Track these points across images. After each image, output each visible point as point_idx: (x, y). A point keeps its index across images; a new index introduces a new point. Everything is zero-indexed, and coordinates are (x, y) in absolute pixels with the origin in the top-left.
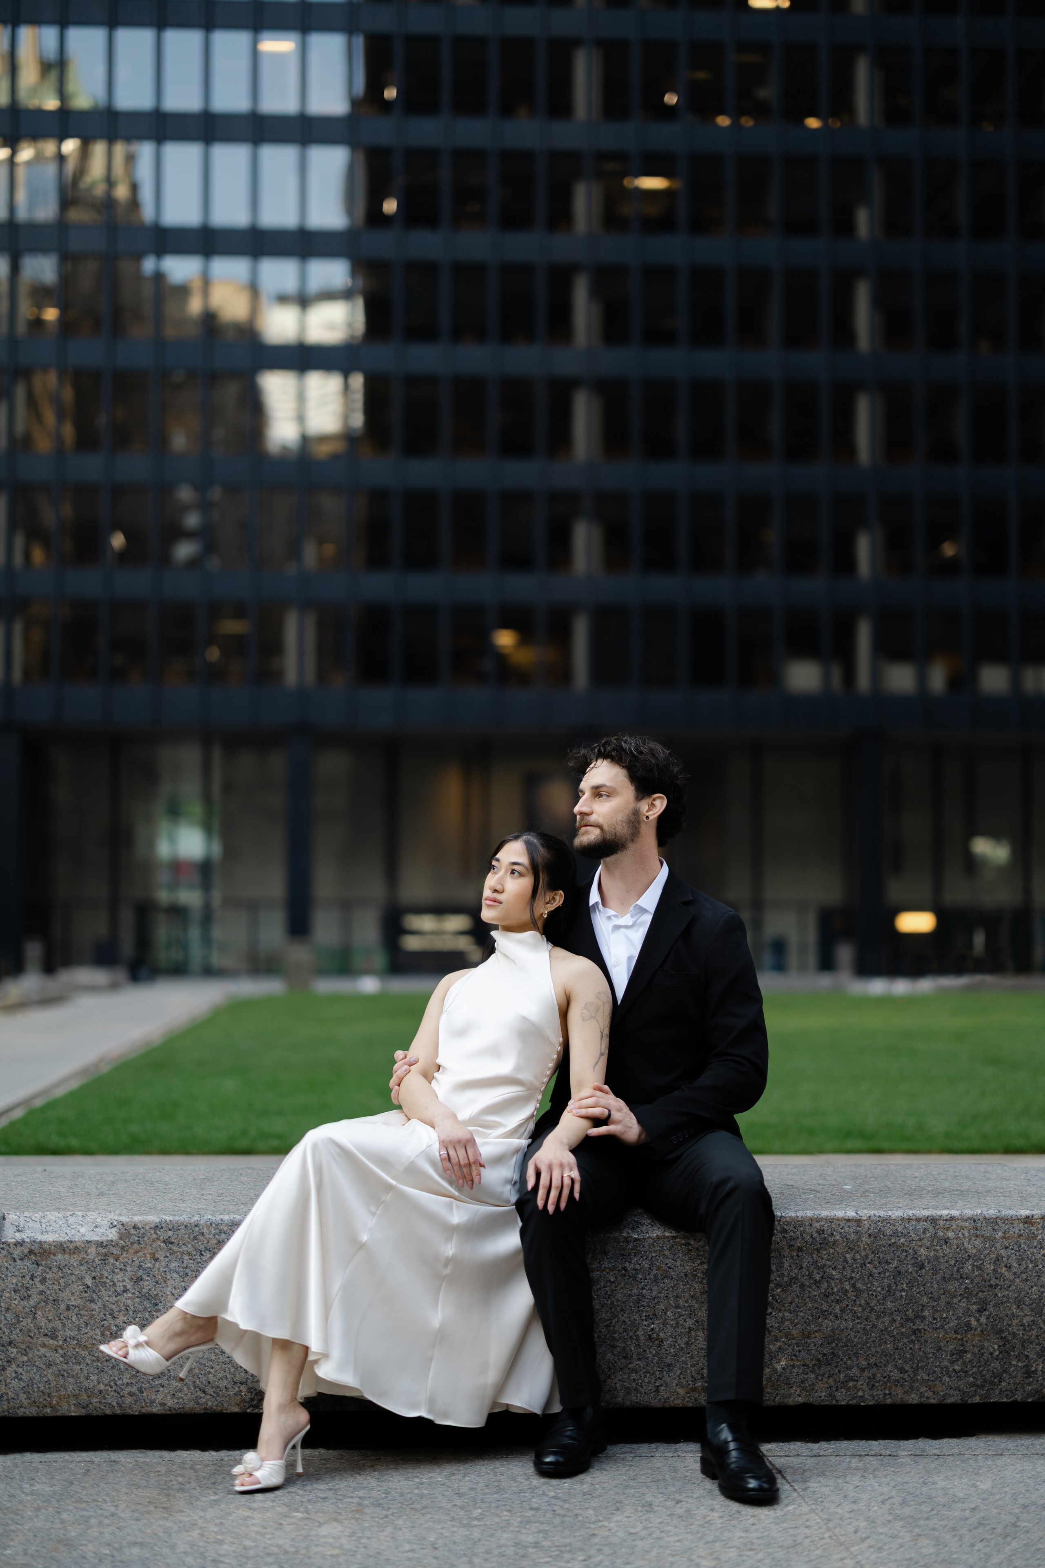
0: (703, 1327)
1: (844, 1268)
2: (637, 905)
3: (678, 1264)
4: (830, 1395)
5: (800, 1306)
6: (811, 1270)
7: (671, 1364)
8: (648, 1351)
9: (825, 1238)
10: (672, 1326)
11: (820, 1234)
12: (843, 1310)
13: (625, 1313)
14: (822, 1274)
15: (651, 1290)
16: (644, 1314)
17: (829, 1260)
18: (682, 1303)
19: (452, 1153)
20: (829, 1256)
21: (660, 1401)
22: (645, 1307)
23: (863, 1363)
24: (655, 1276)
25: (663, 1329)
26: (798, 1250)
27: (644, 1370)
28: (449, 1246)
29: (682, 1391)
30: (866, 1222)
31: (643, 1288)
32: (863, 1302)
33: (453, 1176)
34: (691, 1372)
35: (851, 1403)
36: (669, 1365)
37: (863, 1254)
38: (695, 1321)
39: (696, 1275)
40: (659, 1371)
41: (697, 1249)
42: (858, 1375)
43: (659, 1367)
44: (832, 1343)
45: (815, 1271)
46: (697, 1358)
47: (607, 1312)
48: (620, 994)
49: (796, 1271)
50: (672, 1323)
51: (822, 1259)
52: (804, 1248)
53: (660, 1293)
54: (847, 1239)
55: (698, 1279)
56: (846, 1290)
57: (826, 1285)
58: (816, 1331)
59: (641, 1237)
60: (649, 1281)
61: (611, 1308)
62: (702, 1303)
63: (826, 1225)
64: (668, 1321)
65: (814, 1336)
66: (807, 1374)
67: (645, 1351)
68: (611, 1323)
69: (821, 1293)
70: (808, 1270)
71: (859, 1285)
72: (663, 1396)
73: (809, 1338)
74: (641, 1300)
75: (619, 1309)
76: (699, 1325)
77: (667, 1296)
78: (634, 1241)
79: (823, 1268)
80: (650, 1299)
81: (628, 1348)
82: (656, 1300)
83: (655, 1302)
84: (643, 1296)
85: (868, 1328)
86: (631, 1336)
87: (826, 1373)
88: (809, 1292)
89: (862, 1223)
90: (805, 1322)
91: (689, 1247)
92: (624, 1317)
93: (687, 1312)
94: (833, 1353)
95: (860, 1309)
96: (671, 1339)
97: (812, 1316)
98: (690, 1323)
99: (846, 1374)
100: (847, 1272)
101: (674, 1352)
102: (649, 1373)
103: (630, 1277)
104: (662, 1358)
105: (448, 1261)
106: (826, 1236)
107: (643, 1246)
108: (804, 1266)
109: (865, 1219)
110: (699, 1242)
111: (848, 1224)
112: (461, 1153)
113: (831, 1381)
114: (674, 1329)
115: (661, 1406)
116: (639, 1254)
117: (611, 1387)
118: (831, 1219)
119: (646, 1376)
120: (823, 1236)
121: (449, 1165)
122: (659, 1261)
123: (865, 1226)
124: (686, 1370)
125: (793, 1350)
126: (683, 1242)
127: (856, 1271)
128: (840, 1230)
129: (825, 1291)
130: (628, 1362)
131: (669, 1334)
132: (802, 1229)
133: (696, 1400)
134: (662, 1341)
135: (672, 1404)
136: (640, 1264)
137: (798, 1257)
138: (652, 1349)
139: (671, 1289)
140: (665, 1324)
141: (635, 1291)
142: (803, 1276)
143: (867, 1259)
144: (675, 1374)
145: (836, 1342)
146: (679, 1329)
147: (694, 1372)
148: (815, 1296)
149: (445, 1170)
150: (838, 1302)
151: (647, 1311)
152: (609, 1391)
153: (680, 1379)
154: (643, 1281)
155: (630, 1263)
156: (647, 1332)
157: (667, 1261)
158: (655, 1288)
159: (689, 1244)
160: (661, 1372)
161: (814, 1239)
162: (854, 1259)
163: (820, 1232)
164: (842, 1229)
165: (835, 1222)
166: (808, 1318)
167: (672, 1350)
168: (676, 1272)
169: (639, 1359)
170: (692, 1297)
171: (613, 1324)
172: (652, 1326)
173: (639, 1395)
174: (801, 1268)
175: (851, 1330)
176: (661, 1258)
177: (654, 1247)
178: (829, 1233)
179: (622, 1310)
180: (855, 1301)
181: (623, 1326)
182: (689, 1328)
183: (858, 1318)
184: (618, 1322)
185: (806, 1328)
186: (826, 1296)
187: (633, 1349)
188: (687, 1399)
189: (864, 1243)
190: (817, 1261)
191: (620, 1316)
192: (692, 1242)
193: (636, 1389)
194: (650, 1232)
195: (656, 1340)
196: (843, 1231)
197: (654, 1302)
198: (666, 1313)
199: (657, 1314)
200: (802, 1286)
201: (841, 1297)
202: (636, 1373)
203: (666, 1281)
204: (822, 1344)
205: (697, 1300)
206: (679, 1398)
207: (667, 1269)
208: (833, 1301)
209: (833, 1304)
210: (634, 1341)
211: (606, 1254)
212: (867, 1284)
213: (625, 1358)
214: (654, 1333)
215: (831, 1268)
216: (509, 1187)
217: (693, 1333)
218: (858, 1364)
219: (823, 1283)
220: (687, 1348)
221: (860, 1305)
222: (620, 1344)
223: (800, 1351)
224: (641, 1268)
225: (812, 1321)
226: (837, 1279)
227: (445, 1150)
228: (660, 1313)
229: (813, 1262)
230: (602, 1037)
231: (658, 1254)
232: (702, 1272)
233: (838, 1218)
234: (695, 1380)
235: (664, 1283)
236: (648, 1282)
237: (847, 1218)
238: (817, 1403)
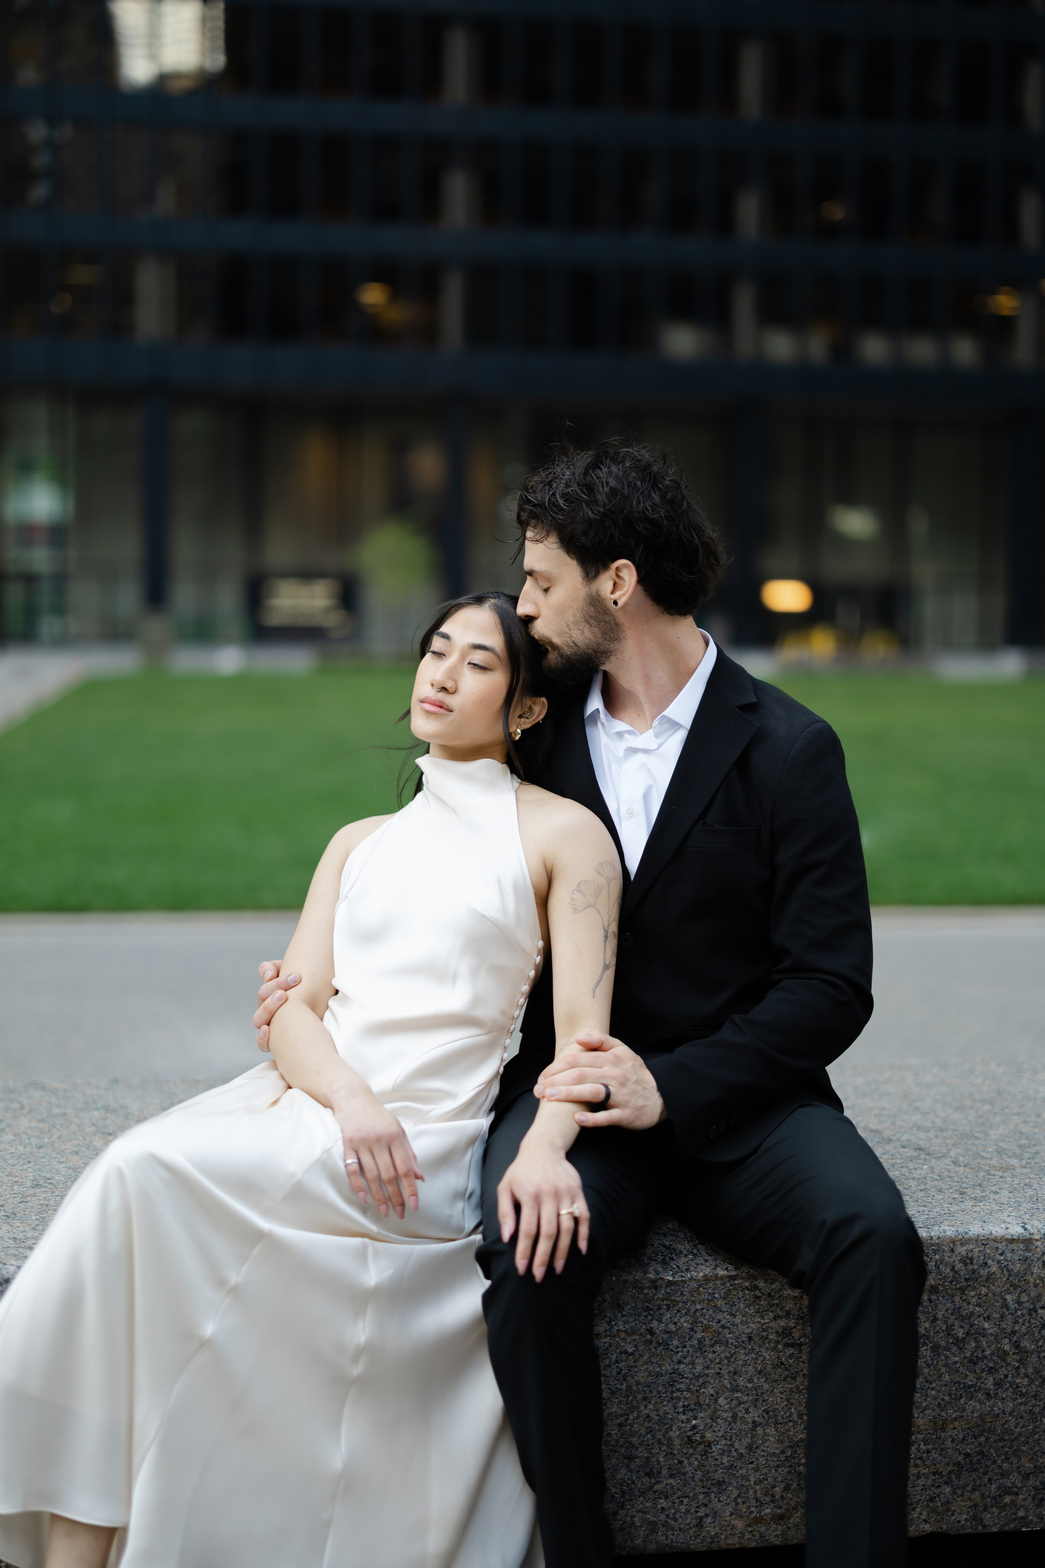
0: (776, 1419)
1: (1002, 1317)
2: (664, 717)
3: (738, 1320)
4: (974, 1518)
5: (931, 1379)
6: (950, 1322)
7: (724, 1481)
8: (686, 1462)
9: (974, 1271)
10: (725, 1420)
11: (966, 1265)
12: (998, 1384)
13: (650, 1402)
14: (967, 1327)
15: (694, 1363)
16: (681, 1404)
17: (979, 1305)
18: (742, 1383)
19: (367, 1160)
20: (980, 1299)
21: (703, 1540)
22: (683, 1391)
23: (1027, 1465)
24: (700, 1341)
25: (711, 1427)
26: (931, 1292)
27: (679, 1493)
28: (361, 1325)
29: (739, 1524)
30: (1039, 1243)
31: (680, 1362)
32: (1030, 1370)
33: (370, 1199)
34: (755, 1492)
35: (1006, 1528)
36: (719, 1483)
37: (1033, 1293)
38: (764, 1411)
39: (767, 1338)
40: (703, 1493)
41: (769, 1295)
42: (1019, 1485)
43: (703, 1487)
44: (980, 1436)
45: (957, 1324)
46: (766, 1470)
47: (620, 1402)
48: (633, 863)
49: (927, 1325)
50: (725, 1415)
51: (969, 1303)
52: (941, 1288)
53: (708, 1367)
54: (1008, 1271)
55: (769, 1343)
56: (1005, 1352)
57: (974, 1345)
58: (956, 1419)
59: (678, 1278)
60: (691, 1350)
61: (627, 1396)
62: (775, 1381)
63: (977, 1250)
64: (719, 1413)
65: (951, 1426)
66: (939, 1487)
67: (680, 1462)
68: (627, 1419)
69: (965, 1358)
70: (946, 1322)
71: (1026, 1343)
72: (708, 1532)
73: (943, 1429)
74: (676, 1381)
75: (639, 1396)
76: (769, 1418)
77: (718, 1373)
78: (667, 1286)
79: (969, 1319)
80: (691, 1379)
81: (654, 1459)
82: (701, 1381)
83: (700, 1383)
84: (680, 1374)
85: (1037, 1410)
86: (659, 1440)
87: (968, 1485)
88: (947, 1357)
89: (1033, 1244)
90: (939, 1405)
91: (757, 1293)
92: (648, 1409)
93: (751, 1398)
94: (981, 1452)
95: (1026, 1381)
96: (724, 1442)
97: (950, 1395)
98: (754, 1415)
99: (1001, 1484)
100: (1007, 1325)
101: (728, 1461)
102: (688, 1497)
103: (659, 1344)
104: (709, 1472)
105: (359, 1352)
106: (976, 1267)
107: (682, 1293)
108: (940, 1316)
109: (1037, 1237)
110: (772, 1283)
111: (1011, 1246)
112: (383, 1159)
113: (976, 1496)
114: (730, 1425)
115: (705, 1548)
116: (674, 1306)
117: (625, 1522)
118: (985, 1240)
119: (682, 1502)
120: (970, 1267)
121: (361, 1182)
122: (707, 1317)
123: (1038, 1250)
124: (747, 1489)
125: (919, 1451)
126: (747, 1284)
127: (1021, 1321)
128: (998, 1257)
129: (972, 1355)
130: (653, 1481)
131: (720, 1434)
132: (937, 1257)
133: (762, 1536)
134: (709, 1446)
135: (723, 1545)
136: (675, 1324)
137: (931, 1302)
138: (692, 1459)
139: (726, 1361)
140: (714, 1418)
141: (667, 1367)
142: (938, 1332)
143: (1039, 1301)
144: (729, 1497)
145: (986, 1434)
146: (738, 1426)
147: (759, 1492)
148: (956, 1363)
149: (355, 1190)
150: (991, 1371)
151: (686, 1399)
152: (622, 1529)
153: (737, 1504)
154: (680, 1349)
155: (660, 1321)
156: (685, 1432)
157: (719, 1316)
158: (700, 1361)
159: (757, 1288)
160: (707, 1494)
161: (956, 1272)
162: (1019, 1303)
163: (967, 1260)
164: (1001, 1254)
165: (991, 1244)
166: (943, 1399)
167: (725, 1460)
168: (734, 1333)
169: (671, 1476)
170: (760, 1373)
171: (630, 1421)
172: (694, 1422)
173: (670, 1533)
174: (936, 1319)
175: (1010, 1414)
176: (710, 1312)
177: (699, 1294)
178: (981, 1262)
179: (645, 1399)
180: (1018, 1368)
181: (646, 1424)
182: (754, 1422)
183: (1022, 1395)
184: (638, 1417)
185: (939, 1415)
186: (973, 1362)
187: (662, 1460)
188: (747, 1536)
189: (1035, 1276)
190: (960, 1308)
191: (642, 1408)
192: (761, 1284)
193: (665, 1524)
194: (692, 1268)
195: (700, 1444)
196: (1002, 1258)
197: (697, 1384)
198: (716, 1400)
199: (702, 1402)
200: (936, 1348)
201: (996, 1363)
202: (666, 1498)
203: (717, 1348)
204: (964, 1439)
205: (766, 1378)
206: (734, 1535)
207: (720, 1330)
208: (983, 1371)
209: (984, 1374)
210: (664, 1448)
211: (620, 1308)
212: (1038, 1341)
213: (649, 1475)
214: (697, 1433)
215: (981, 1318)
216: (460, 1205)
217: (760, 1430)
218: (1019, 1468)
219: (969, 1343)
220: (749, 1454)
221: (1026, 1375)
222: (642, 1453)
223: (928, 1452)
224: (677, 1330)
225: (950, 1403)
226: (991, 1334)
227: (354, 1155)
228: (707, 1401)
229: (954, 1310)
230: (606, 937)
231: (705, 1305)
232: (777, 1332)
233: (996, 1237)
234: (760, 1504)
235: (714, 1352)
236: (688, 1351)
237: (1010, 1237)
238: (952, 1532)
